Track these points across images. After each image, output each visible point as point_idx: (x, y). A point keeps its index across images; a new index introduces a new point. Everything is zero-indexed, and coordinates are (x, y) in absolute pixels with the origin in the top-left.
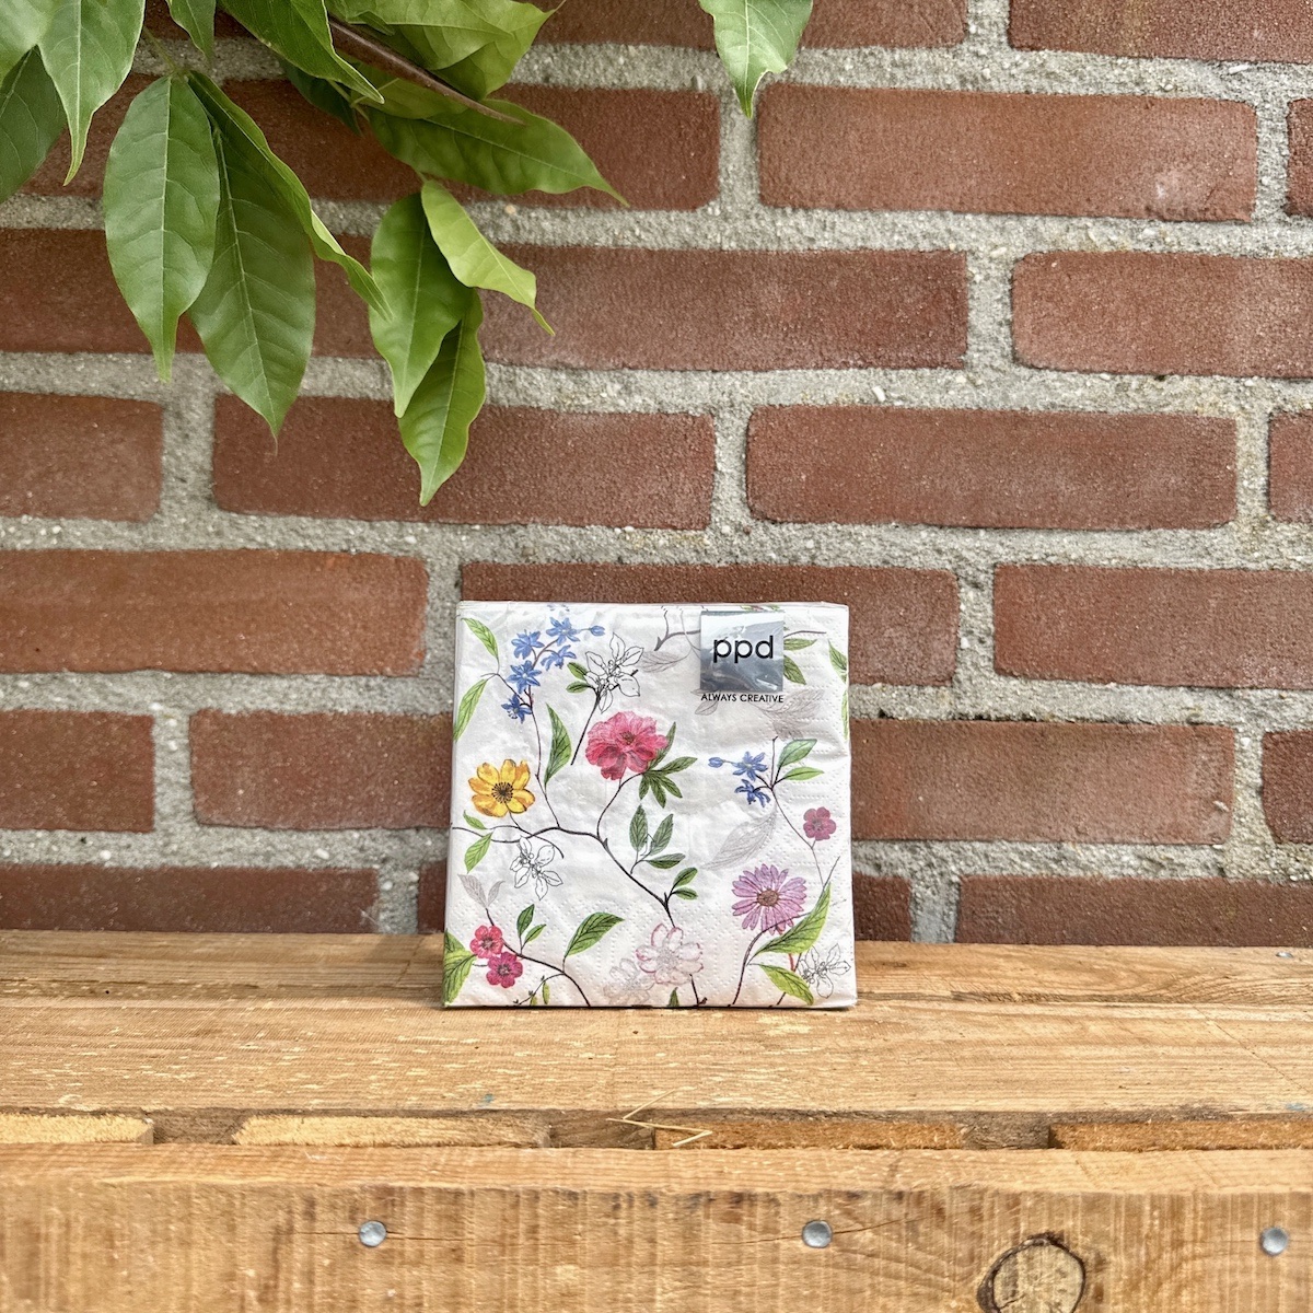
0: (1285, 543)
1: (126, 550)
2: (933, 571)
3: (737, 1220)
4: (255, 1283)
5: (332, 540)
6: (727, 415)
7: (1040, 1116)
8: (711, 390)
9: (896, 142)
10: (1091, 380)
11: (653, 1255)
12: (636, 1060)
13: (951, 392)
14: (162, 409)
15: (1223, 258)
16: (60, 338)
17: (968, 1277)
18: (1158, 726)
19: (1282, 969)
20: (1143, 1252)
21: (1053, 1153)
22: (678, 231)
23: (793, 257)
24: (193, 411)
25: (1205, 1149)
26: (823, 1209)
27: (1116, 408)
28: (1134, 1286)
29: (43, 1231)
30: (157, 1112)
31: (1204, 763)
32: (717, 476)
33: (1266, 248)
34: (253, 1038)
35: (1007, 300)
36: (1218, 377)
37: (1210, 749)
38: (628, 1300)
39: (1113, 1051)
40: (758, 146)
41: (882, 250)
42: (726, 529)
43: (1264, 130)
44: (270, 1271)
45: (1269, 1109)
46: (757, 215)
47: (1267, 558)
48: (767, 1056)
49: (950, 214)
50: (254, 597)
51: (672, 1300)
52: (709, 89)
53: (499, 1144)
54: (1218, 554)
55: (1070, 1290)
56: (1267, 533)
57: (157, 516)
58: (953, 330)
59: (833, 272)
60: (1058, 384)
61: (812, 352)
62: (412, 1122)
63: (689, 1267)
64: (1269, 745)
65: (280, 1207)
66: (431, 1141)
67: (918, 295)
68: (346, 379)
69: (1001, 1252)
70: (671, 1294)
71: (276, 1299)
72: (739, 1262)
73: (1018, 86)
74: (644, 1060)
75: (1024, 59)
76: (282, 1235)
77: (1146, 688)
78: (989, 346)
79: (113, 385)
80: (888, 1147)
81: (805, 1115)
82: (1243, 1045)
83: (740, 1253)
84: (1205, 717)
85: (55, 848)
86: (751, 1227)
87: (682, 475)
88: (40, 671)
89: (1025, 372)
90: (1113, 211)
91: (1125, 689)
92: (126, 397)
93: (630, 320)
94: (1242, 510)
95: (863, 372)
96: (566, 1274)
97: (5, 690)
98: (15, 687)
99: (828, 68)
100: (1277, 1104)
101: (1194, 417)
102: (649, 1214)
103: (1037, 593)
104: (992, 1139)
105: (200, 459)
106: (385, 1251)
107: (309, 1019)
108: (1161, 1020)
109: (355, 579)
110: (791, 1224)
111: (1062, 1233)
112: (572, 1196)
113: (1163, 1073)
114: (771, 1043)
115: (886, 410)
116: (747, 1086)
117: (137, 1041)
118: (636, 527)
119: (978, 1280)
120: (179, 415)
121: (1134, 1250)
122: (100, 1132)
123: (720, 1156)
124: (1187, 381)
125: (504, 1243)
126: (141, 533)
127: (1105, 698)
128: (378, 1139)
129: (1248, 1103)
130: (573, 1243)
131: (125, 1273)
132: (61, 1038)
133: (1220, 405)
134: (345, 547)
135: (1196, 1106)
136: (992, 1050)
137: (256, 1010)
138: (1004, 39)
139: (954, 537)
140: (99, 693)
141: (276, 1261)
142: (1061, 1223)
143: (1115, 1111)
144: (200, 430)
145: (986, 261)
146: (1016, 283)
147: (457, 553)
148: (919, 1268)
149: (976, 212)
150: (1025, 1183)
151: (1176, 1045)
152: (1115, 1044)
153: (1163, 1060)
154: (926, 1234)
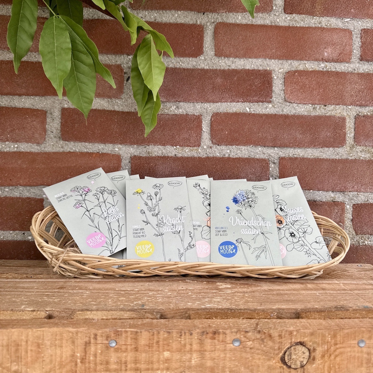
0: (359, 152)
1: (36, 152)
2: (262, 159)
3: (214, 339)
4: (80, 358)
5: (94, 149)
6: (206, 115)
7: (296, 309)
8: (201, 108)
9: (253, 39)
10: (306, 106)
11: (191, 349)
12: (183, 295)
13: (268, 109)
14: (46, 112)
15: (342, 73)
16: (17, 92)
17: (278, 354)
18: (324, 202)
19: (359, 269)
20: (326, 347)
21: (301, 320)
22: (192, 63)
23: (224, 71)
24: (55, 112)
25: (342, 318)
26: (238, 336)
27: (313, 114)
28: (323, 356)
29: (20, 343)
30: (49, 310)
31: (337, 213)
32: (202, 132)
33: (355, 70)
34: (75, 289)
35: (283, 84)
36: (341, 106)
37: (338, 209)
38: (184, 361)
39: (315, 292)
40: (215, 40)
41: (249, 70)
42: (205, 147)
43: (354, 37)
44: (84, 354)
45: (359, 307)
46: (214, 59)
47: (354, 156)
48: (220, 294)
49: (268, 59)
50: (72, 165)
51: (196, 361)
52: (201, 23)
53: (147, 318)
54: (340, 155)
55: (306, 357)
56: (354, 149)
57: (45, 142)
58: (268, 92)
59: (235, 76)
60: (297, 107)
61: (229, 98)
62: (122, 312)
63: (202, 352)
64: (355, 208)
65: (86, 336)
66: (128, 318)
67: (259, 82)
68: (98, 104)
69: (287, 347)
70: (196, 360)
71: (86, 362)
72: (215, 350)
73: (286, 24)
74: (186, 295)
75: (289, 17)
76: (87, 344)
77: (321, 192)
78: (278, 97)
79: (32, 105)
80: (255, 318)
81: (232, 310)
82: (351, 290)
83: (215, 348)
84: (337, 200)
85: (16, 236)
86: (218, 341)
87: (193, 132)
88: (11, 186)
89: (288, 104)
90: (313, 59)
91: (315, 192)
92: (36, 108)
93: (178, 88)
94: (347, 142)
95: (243, 103)
96: (167, 354)
97: (1, 191)
98: (4, 190)
99: (234, 18)
100: (361, 306)
101: (334, 117)
102: (190, 337)
103: (291, 166)
104: (283, 316)
105: (57, 126)
106: (116, 348)
107: (90, 284)
108: (327, 284)
109: (101, 160)
110: (229, 340)
111: (304, 341)
112: (169, 333)
113: (329, 298)
114: (220, 290)
115: (249, 114)
116: (215, 302)
117: (42, 290)
118: (180, 146)
119: (281, 354)
120: (51, 114)
121: (323, 346)
122: (34, 316)
123: (208, 321)
124: (333, 106)
125: (150, 346)
126: (40, 147)
127: (309, 194)
128: (113, 317)
129: (353, 306)
130: (169, 346)
131: (43, 355)
132: (20, 290)
133: (342, 113)
134: (98, 151)
135: (339, 307)
136: (282, 292)
137: (75, 281)
138: (283, 11)
139: (268, 150)
140: (28, 192)
141: (85, 351)
142: (304, 339)
143: (317, 308)
144: (57, 118)
145: (278, 73)
146: (286, 79)
147: (130, 153)
148: (264, 352)
149: (275, 59)
150: (294, 328)
151: (332, 290)
152: (315, 290)
153: (329, 294)
154: (266, 342)
